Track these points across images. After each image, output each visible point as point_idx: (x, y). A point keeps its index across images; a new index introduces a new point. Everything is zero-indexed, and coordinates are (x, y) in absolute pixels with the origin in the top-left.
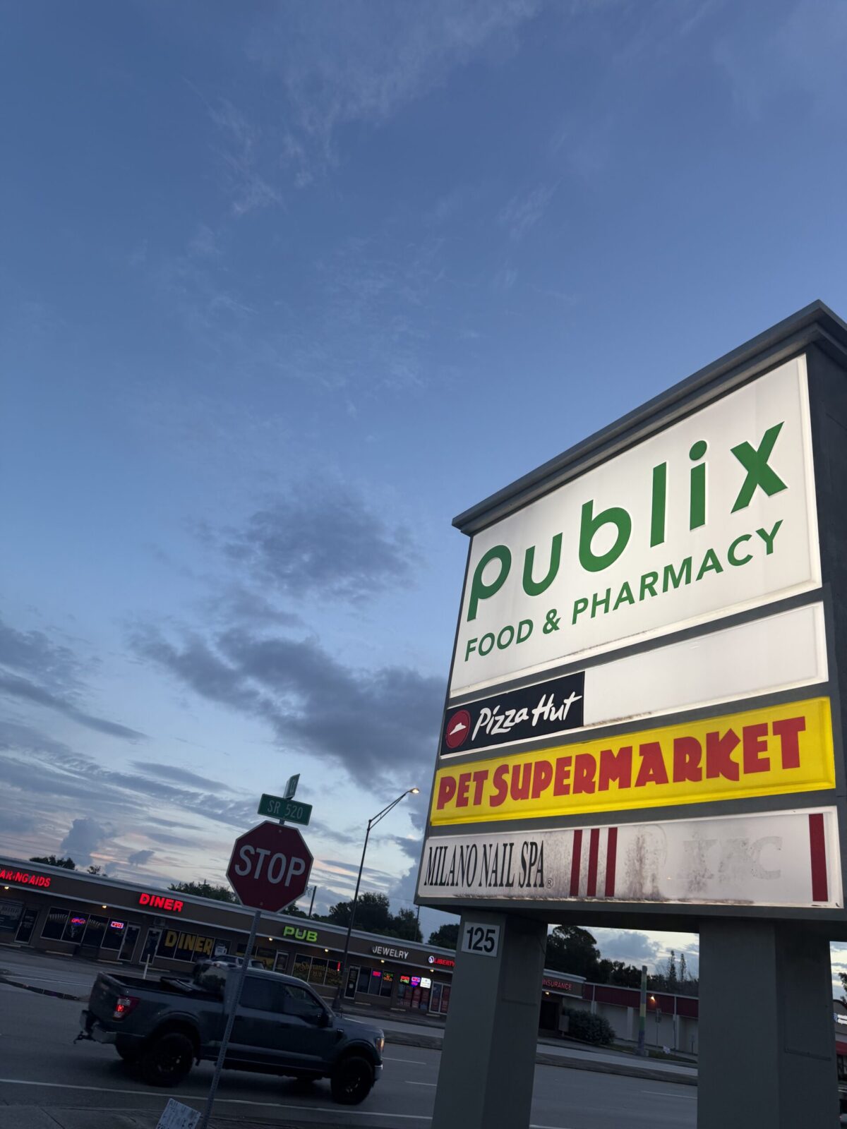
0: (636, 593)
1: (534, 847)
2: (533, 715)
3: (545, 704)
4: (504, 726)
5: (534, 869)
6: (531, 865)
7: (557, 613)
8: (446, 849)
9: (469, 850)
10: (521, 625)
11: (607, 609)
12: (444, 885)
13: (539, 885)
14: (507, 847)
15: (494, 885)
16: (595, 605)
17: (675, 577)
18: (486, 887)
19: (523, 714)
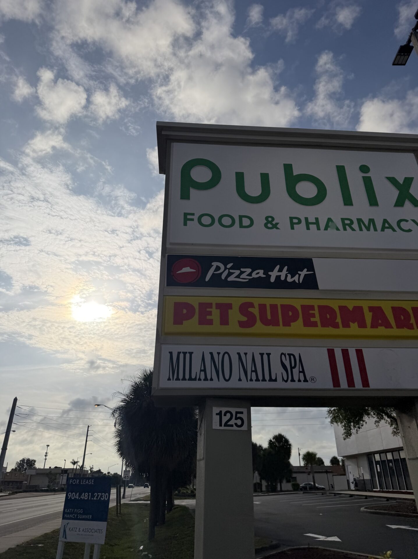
1: (292, 357)
2: (271, 276)
3: (280, 270)
4: (241, 277)
6: (292, 367)
7: (273, 219)
8: (191, 353)
9: (221, 356)
10: (241, 217)
11: (319, 229)
12: (195, 379)
13: (302, 381)
14: (264, 356)
15: (256, 380)
16: (308, 224)
17: (366, 225)
18: (247, 381)
19: (260, 273)
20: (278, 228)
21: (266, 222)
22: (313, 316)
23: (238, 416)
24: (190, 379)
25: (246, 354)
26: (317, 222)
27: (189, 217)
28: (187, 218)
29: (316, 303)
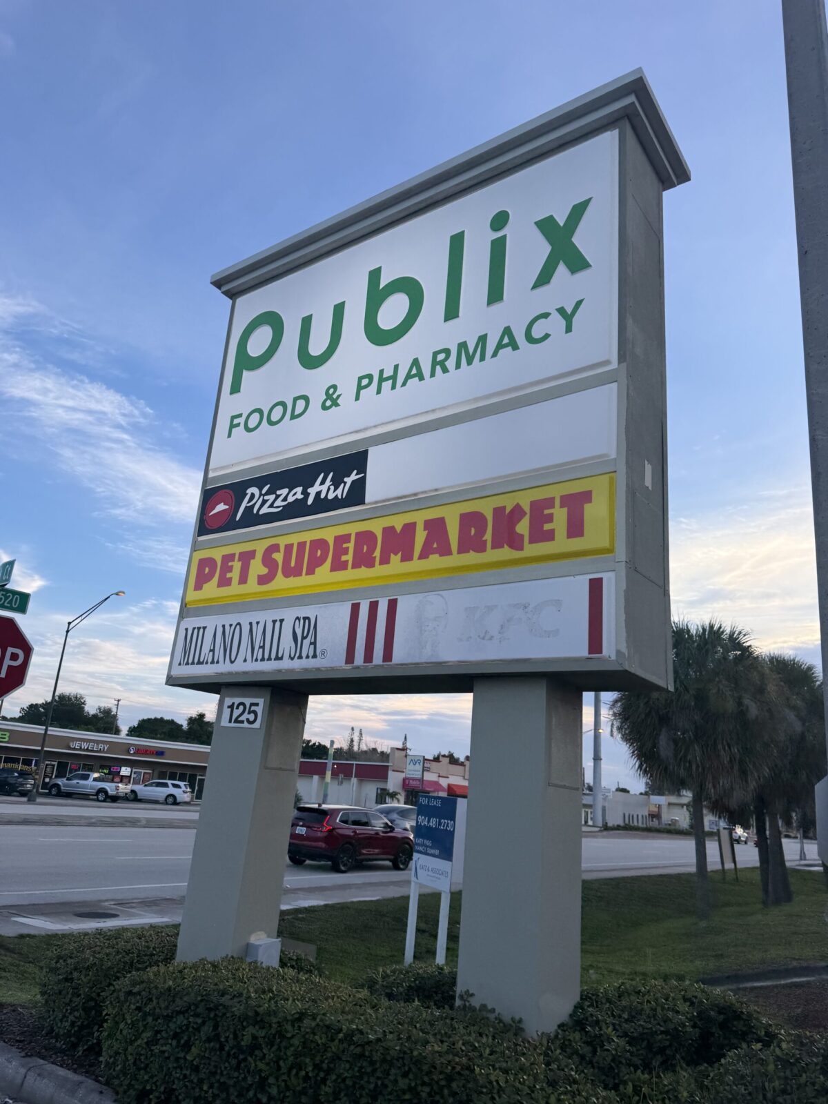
0: (426, 370)
1: (307, 621)
2: (309, 494)
4: (275, 505)
6: (304, 638)
7: (337, 389)
8: (205, 628)
9: (233, 627)
10: (295, 400)
11: (394, 386)
12: (202, 663)
13: (310, 657)
14: (276, 623)
15: (262, 660)
16: (381, 382)
18: (252, 662)
19: (297, 493)
20: (337, 405)
21: (325, 397)
22: (346, 551)
23: (251, 709)
24: (199, 663)
25: (258, 623)
26: (394, 378)
27: (236, 421)
28: (233, 424)
29: (353, 529)
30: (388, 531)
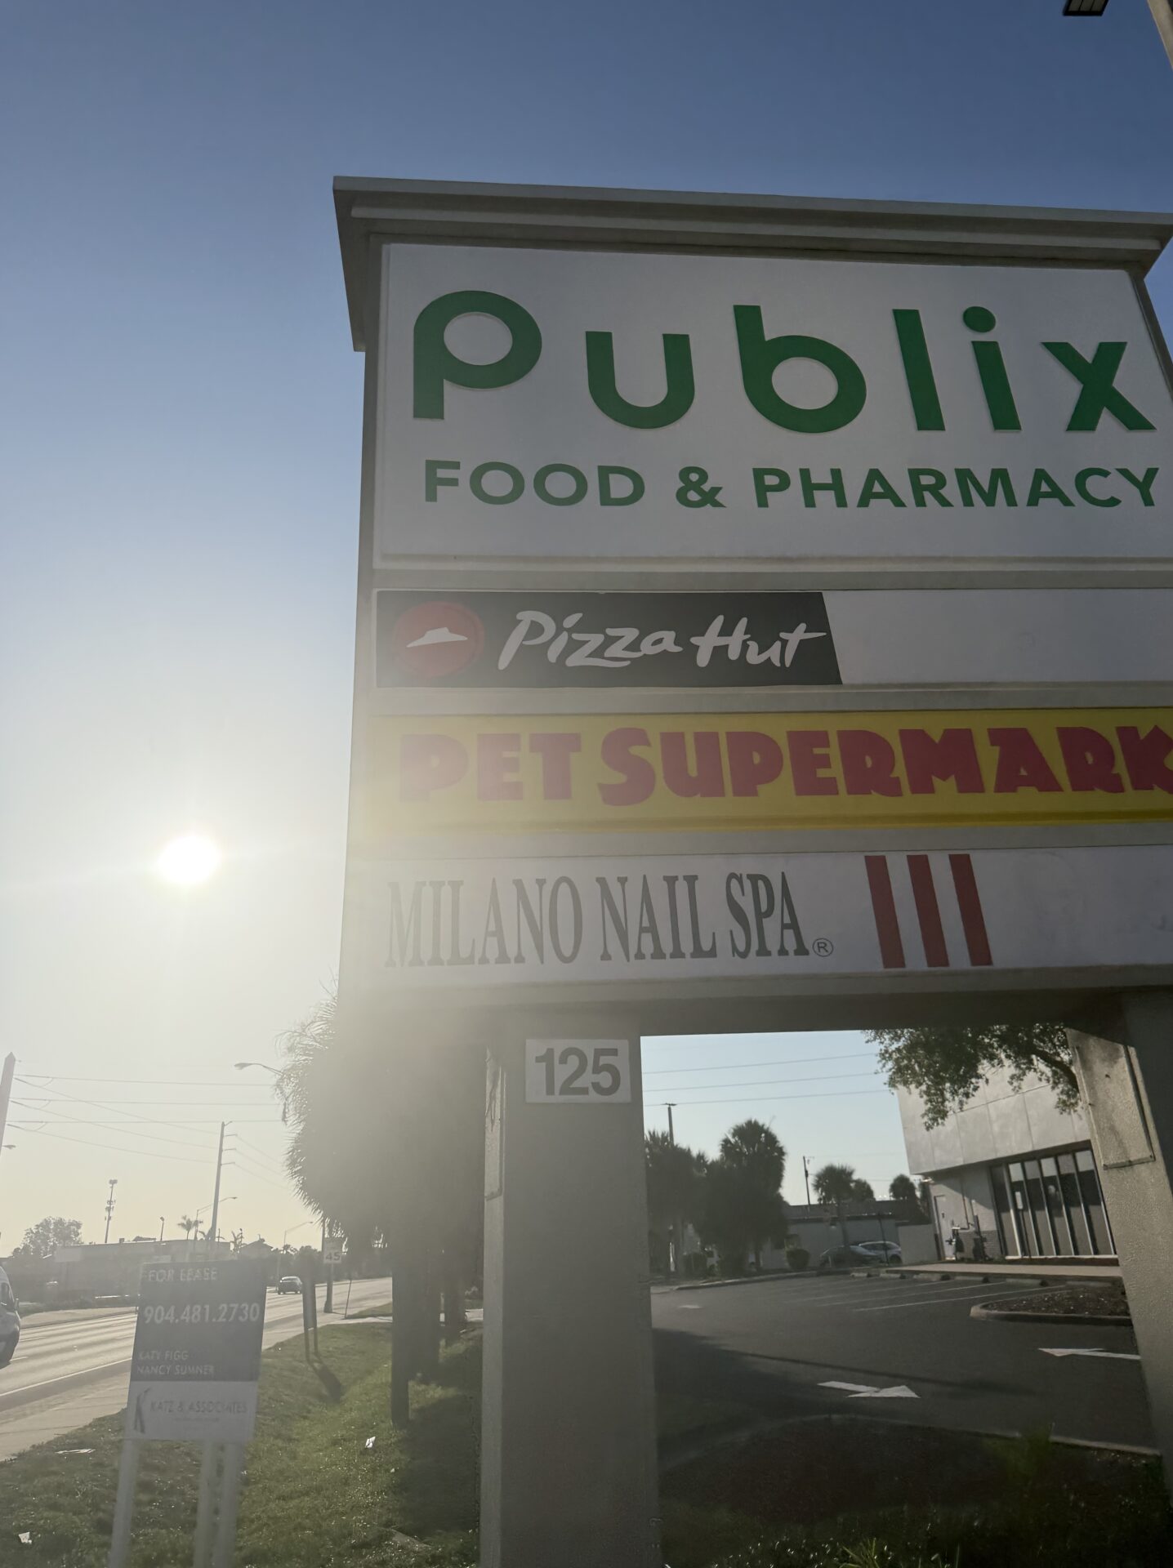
0: (904, 493)
1: (761, 883)
2: (698, 647)
3: (727, 631)
4: (607, 654)
5: (772, 925)
6: (761, 915)
7: (704, 476)
8: (455, 886)
9: (548, 888)
10: (605, 472)
11: (841, 502)
12: (470, 960)
13: (791, 953)
14: (677, 882)
15: (653, 957)
16: (809, 488)
17: (982, 489)
18: (628, 961)
19: (664, 640)
20: (717, 504)
21: (682, 485)
22: (825, 762)
23: (601, 1063)
25: (623, 881)
26: (836, 484)
27: (442, 473)
28: (436, 476)
29: (833, 726)
30: (913, 739)
